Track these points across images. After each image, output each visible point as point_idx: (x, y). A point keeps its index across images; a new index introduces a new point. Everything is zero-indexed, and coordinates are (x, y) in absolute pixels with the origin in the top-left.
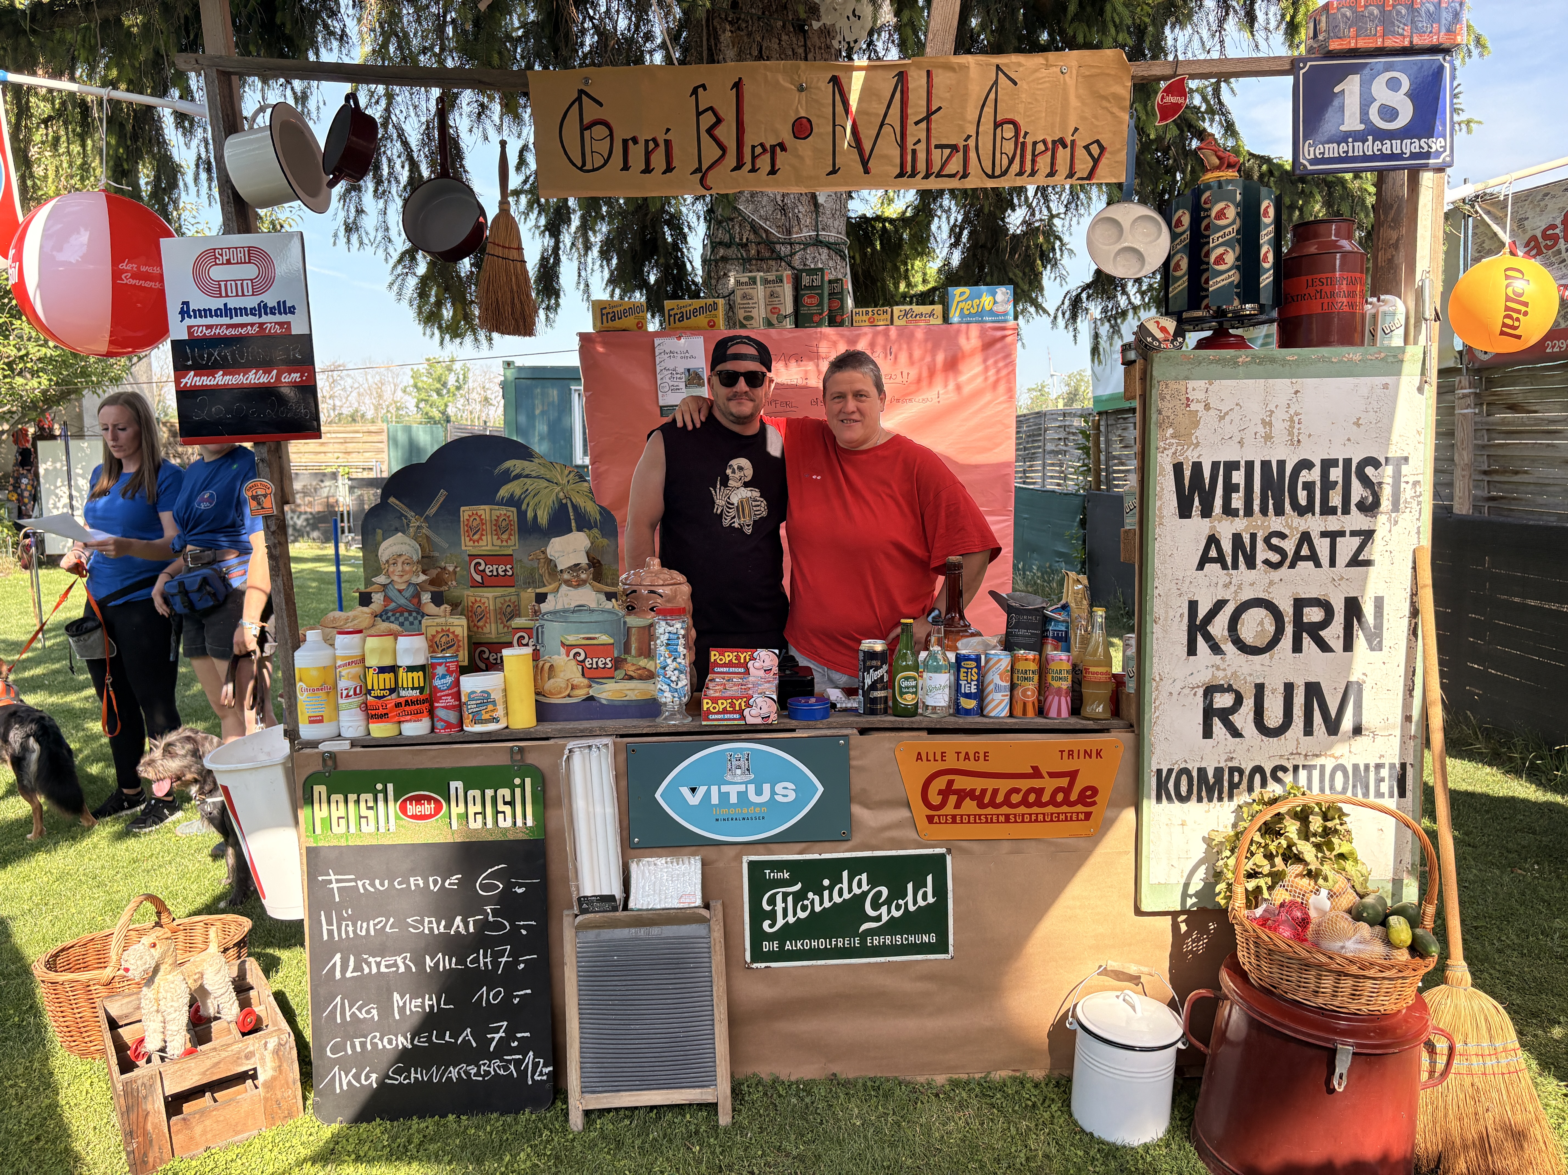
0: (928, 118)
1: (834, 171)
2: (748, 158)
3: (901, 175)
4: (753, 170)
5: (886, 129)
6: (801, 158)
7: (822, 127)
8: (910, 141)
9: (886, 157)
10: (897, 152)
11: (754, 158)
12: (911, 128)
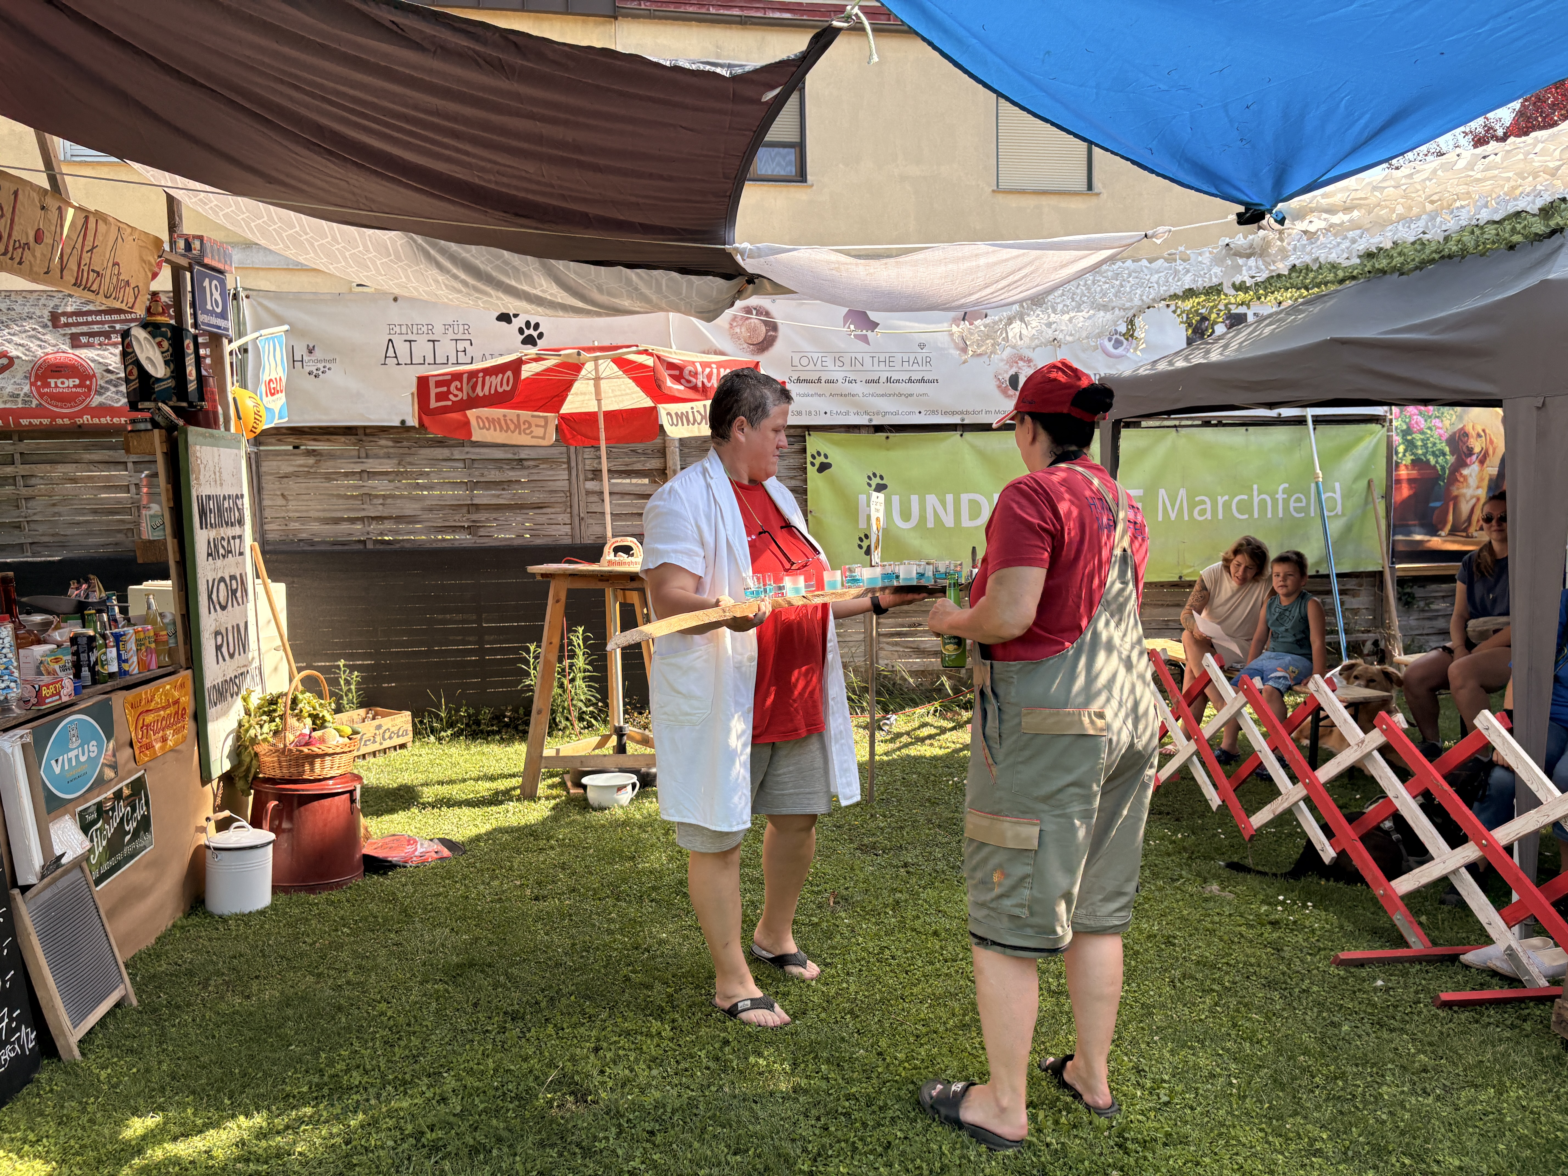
0: (91, 250)
1: (47, 273)
2: (11, 248)
3: (75, 285)
4: (12, 259)
5: (75, 250)
6: (34, 256)
7: (48, 239)
8: (83, 263)
9: (72, 270)
10: (76, 269)
11: (14, 249)
12: (84, 254)
